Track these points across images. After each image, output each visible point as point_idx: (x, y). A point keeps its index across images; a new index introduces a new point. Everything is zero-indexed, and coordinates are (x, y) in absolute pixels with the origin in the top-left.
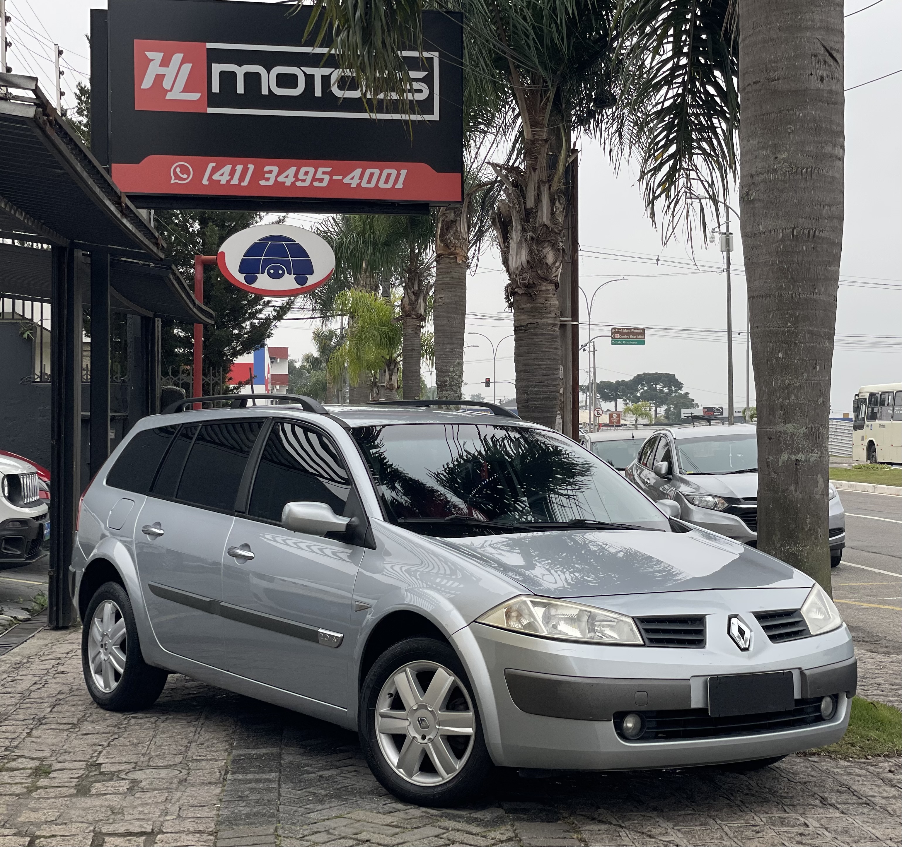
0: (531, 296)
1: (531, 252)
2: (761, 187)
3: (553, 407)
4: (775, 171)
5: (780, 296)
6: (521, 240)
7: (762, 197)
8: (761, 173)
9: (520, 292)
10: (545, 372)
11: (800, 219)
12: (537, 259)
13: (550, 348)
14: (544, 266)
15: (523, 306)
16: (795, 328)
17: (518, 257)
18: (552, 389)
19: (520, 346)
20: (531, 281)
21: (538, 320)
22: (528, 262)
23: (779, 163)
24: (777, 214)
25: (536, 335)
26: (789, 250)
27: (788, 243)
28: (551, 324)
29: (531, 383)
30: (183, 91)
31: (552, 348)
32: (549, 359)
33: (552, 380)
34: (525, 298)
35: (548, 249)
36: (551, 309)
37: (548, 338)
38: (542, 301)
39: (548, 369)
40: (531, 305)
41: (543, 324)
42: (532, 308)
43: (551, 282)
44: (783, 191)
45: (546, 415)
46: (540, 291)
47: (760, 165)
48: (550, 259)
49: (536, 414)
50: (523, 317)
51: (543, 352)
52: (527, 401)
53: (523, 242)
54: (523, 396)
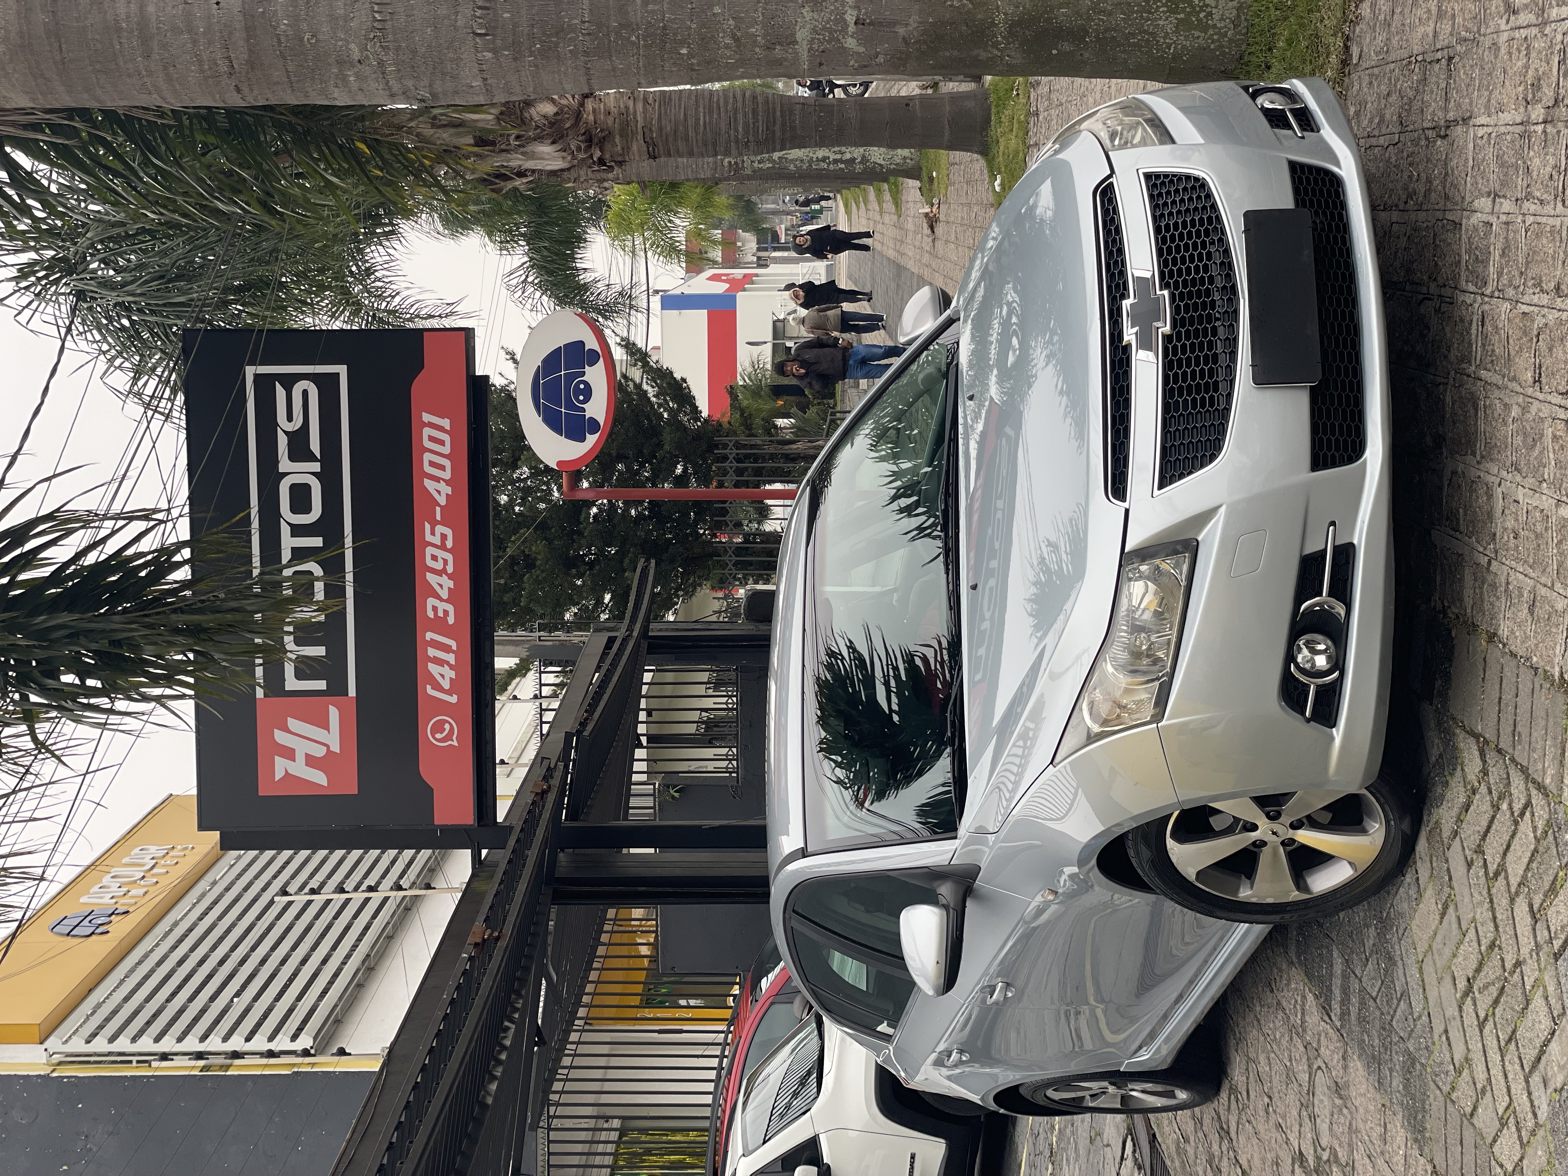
0: (604, 138)
1: (539, 138)
2: (410, 83)
3: (767, 101)
4: (381, 63)
5: (586, 54)
6: (522, 154)
7: (425, 82)
8: (387, 83)
9: (597, 154)
10: (715, 116)
11: (459, 23)
12: (548, 131)
13: (680, 108)
14: (559, 117)
15: (619, 148)
16: (639, 28)
17: (547, 157)
18: (739, 105)
19: (678, 151)
20: (580, 138)
21: (640, 126)
22: (553, 143)
23: (369, 59)
24: (452, 60)
25: (661, 129)
26: (510, 40)
27: (499, 42)
28: (644, 106)
29: (732, 137)
30: (327, 728)
31: (680, 105)
32: (696, 109)
33: (726, 103)
34: (608, 146)
35: (533, 111)
36: (622, 106)
37: (666, 110)
38: (610, 121)
39: (711, 112)
40: (617, 137)
41: (645, 118)
42: (621, 136)
43: (582, 105)
44: (414, 52)
45: (778, 113)
46: (595, 123)
47: (373, 85)
48: (548, 109)
49: (777, 128)
50: (635, 148)
51: (686, 119)
52: (758, 143)
53: (524, 150)
54: (751, 148)
